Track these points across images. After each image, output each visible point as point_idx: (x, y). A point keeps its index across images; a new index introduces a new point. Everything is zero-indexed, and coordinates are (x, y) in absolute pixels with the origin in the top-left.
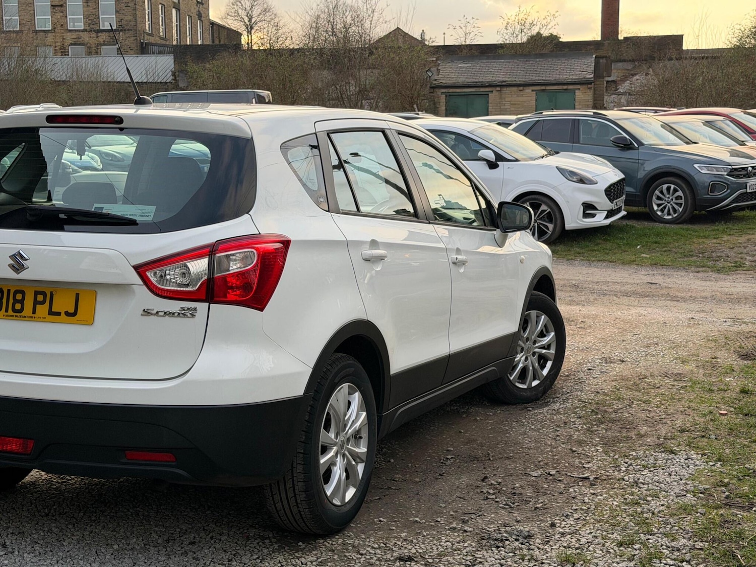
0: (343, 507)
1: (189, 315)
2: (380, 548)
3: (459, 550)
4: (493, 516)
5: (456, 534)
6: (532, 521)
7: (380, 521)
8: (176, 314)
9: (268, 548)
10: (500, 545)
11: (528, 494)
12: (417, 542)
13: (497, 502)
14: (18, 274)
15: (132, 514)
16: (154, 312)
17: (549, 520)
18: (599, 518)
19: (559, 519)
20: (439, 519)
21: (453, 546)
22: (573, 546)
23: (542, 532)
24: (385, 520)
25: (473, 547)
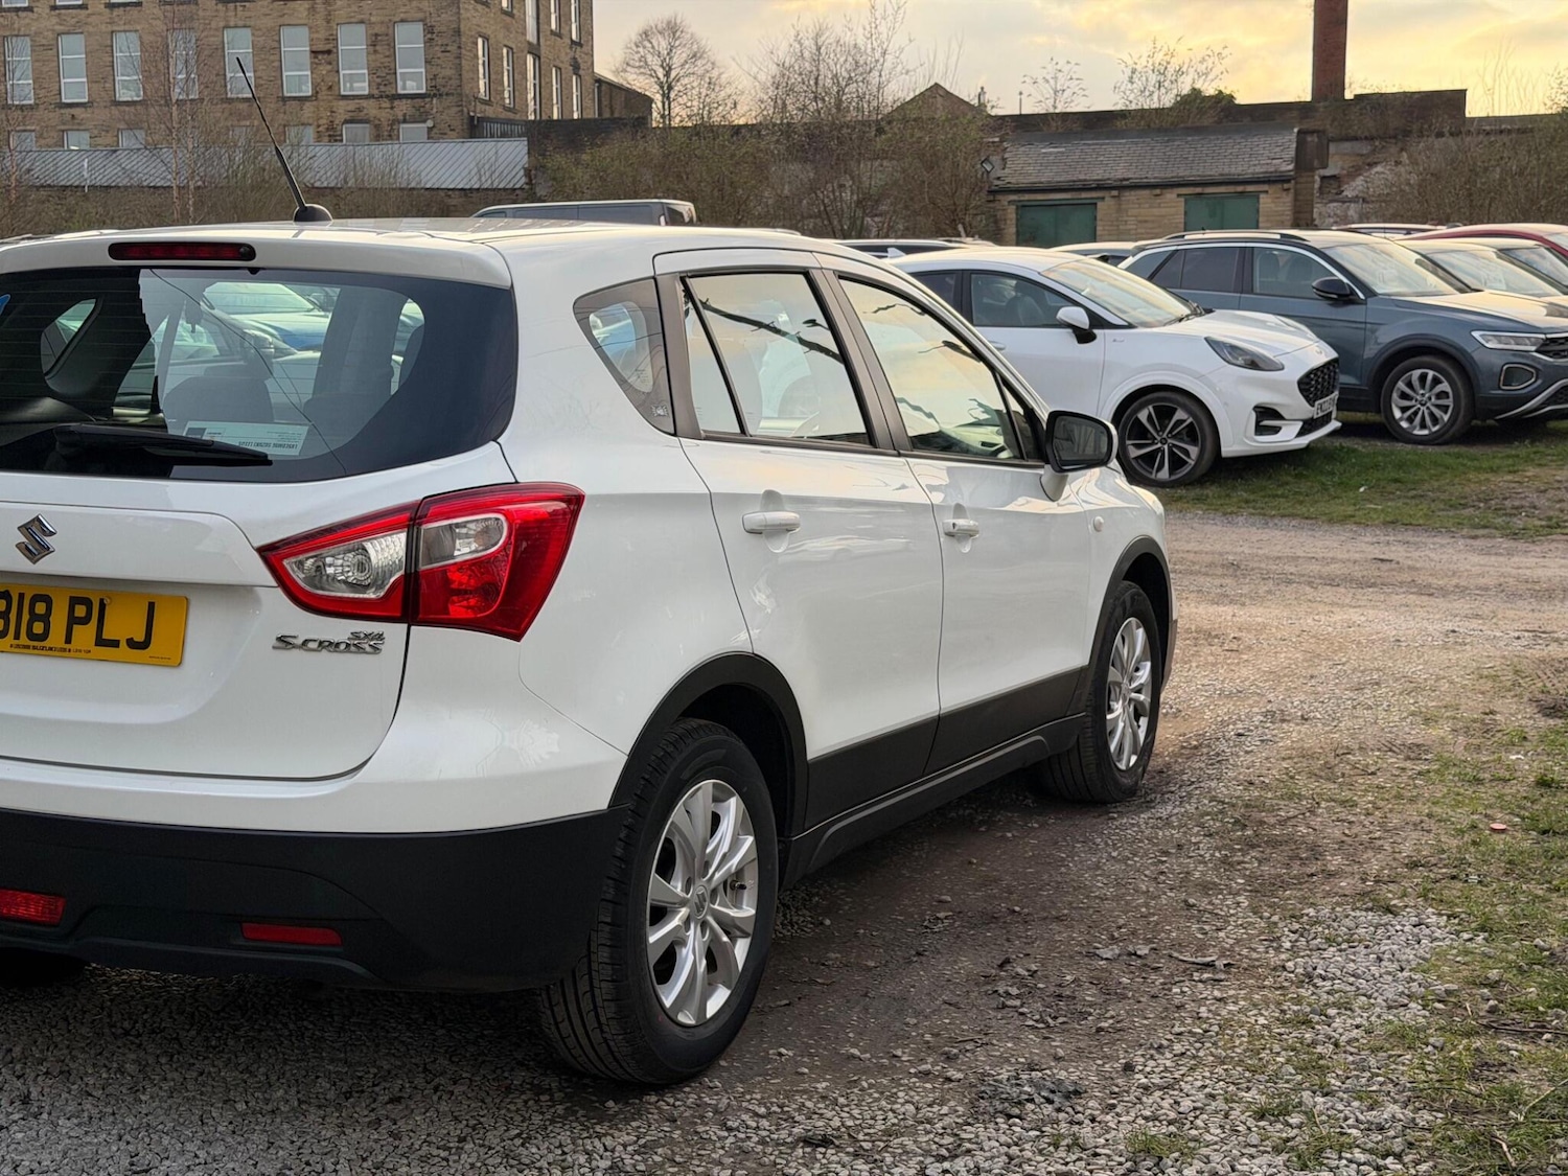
0: (701, 1028)
1: (368, 649)
2: (769, 1114)
3: (929, 1121)
4: (1009, 1045)
5: (928, 1086)
6: (1087, 1057)
7: (780, 1055)
8: (343, 647)
9: (543, 1113)
10: (1016, 1111)
11: (1087, 998)
12: (845, 1102)
13: (1022, 1014)
14: (34, 563)
15: (291, 1035)
16: (299, 641)
17: (1122, 1056)
18: (1224, 1054)
19: (1143, 1055)
20: (899, 1052)
21: (917, 1113)
22: (1165, 1117)
23: (1104, 1082)
24: (791, 1053)
25: (959, 1117)
